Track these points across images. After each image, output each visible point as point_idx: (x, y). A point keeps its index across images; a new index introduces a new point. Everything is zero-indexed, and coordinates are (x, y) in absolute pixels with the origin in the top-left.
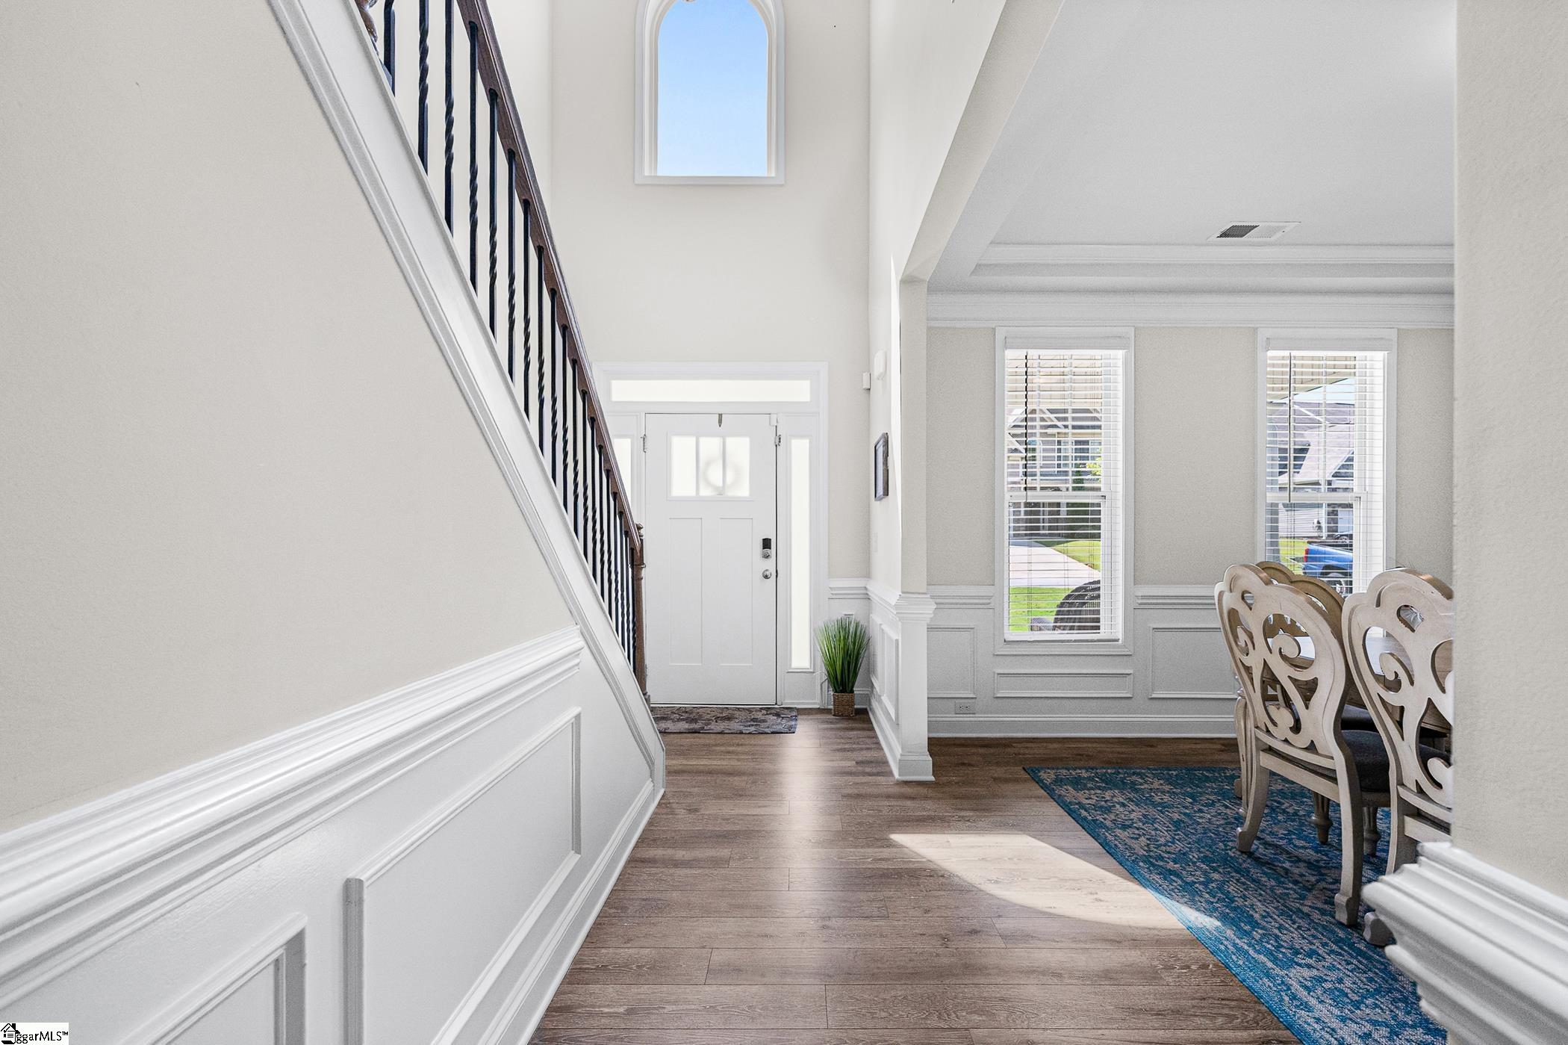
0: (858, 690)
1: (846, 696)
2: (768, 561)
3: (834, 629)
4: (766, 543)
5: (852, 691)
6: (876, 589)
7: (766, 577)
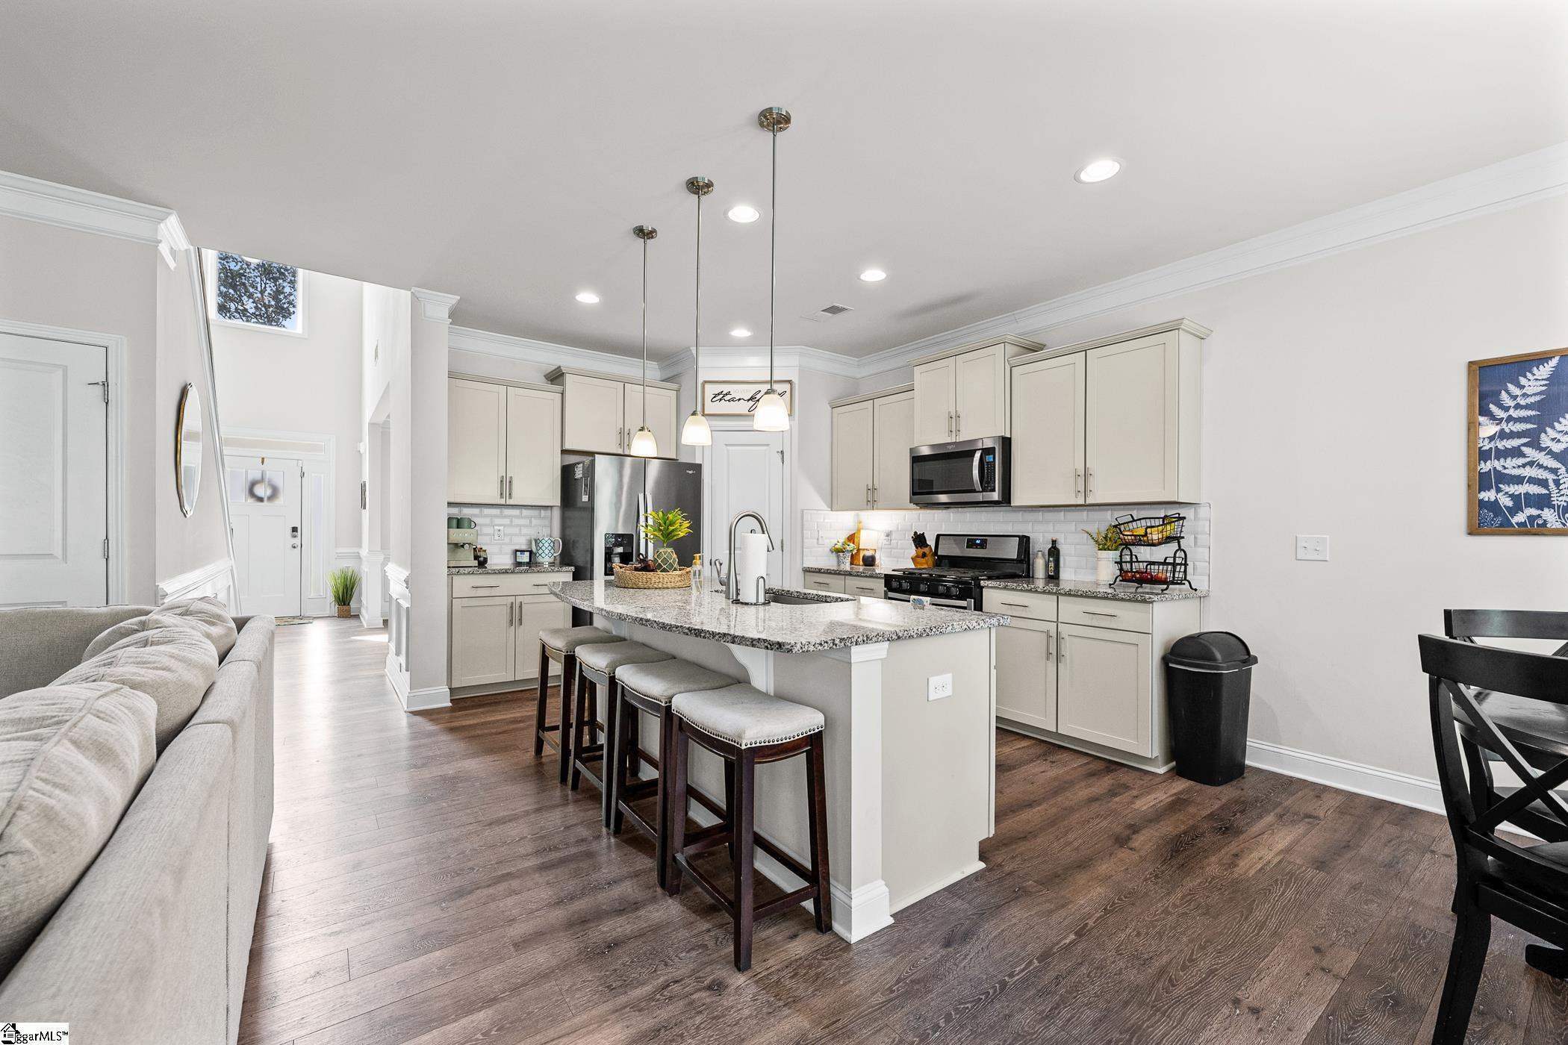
0: (353, 604)
1: (345, 607)
2: (296, 539)
3: (338, 573)
4: (295, 529)
5: (349, 605)
6: (364, 552)
7: (295, 547)
